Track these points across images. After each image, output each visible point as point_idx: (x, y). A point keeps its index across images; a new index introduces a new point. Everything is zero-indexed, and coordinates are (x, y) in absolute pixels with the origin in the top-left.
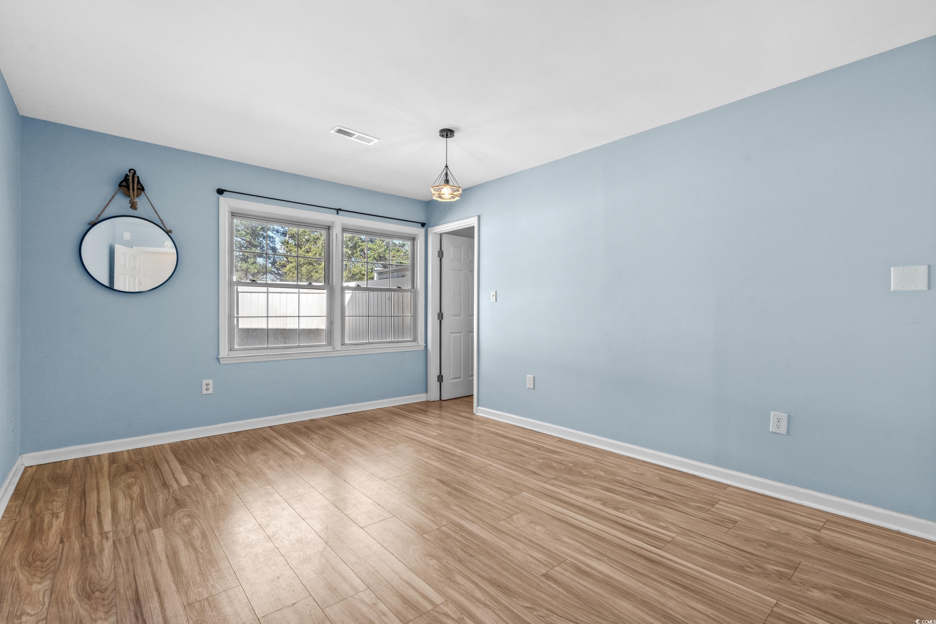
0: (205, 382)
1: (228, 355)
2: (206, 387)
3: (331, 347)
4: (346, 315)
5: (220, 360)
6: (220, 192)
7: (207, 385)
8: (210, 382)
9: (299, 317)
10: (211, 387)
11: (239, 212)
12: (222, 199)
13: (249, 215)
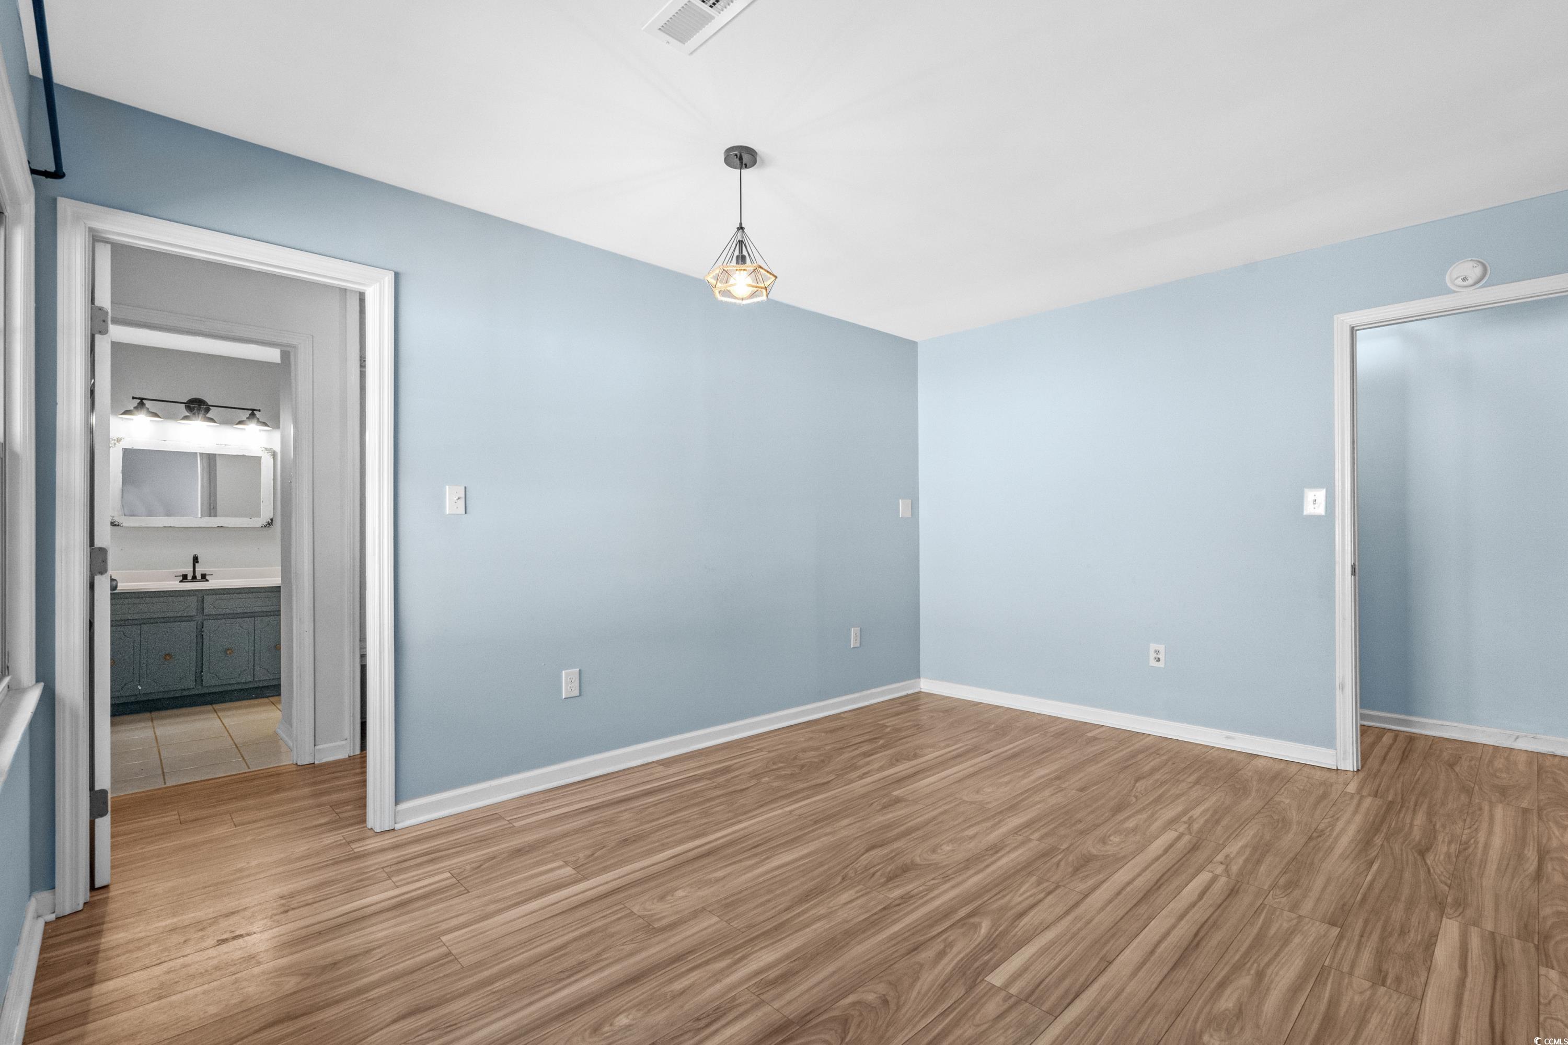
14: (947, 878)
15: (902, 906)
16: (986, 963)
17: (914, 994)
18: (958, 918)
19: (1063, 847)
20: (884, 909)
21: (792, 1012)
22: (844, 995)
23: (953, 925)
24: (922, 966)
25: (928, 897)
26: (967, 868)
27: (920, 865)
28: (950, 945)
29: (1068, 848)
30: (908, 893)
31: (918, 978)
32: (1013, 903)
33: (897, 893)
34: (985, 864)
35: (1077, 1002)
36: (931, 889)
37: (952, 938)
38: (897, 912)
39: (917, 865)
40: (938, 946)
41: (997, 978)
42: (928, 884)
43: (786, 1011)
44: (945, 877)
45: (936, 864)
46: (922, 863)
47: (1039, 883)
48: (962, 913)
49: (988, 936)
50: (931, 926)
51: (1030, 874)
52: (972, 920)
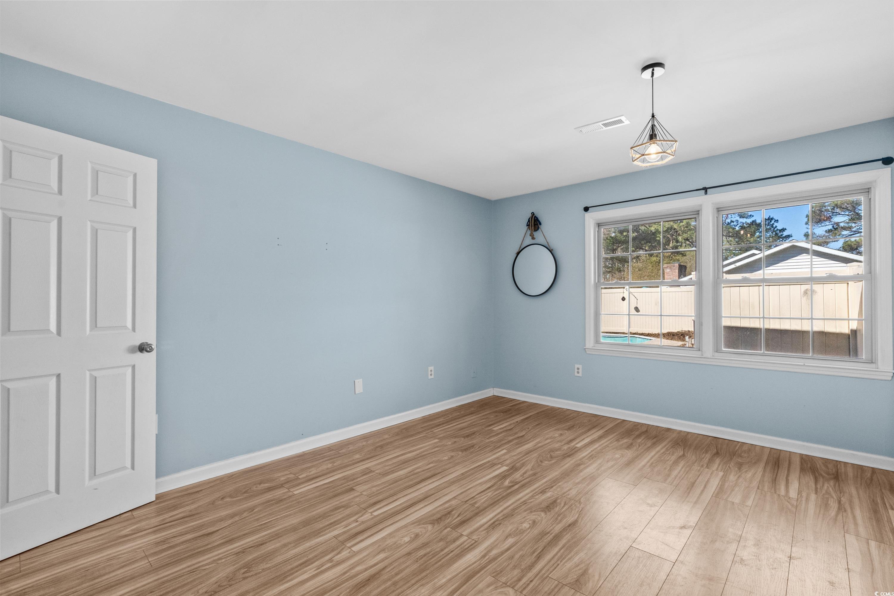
0: (577, 366)
1: (594, 347)
2: (577, 371)
3: (700, 353)
4: (723, 316)
5: (586, 350)
6: (586, 209)
7: (578, 369)
8: (580, 367)
9: (661, 315)
10: (580, 371)
11: (603, 222)
12: (587, 215)
13: (609, 222)
14: (525, 503)
15: (545, 488)
16: (508, 472)
17: (532, 463)
18: (518, 485)
19: (449, 529)
20: (552, 487)
21: (568, 459)
22: (555, 463)
23: (520, 482)
24: (531, 470)
25: (533, 492)
26: (514, 509)
27: (540, 511)
28: (521, 476)
29: (446, 528)
30: (543, 494)
31: (532, 467)
32: (493, 492)
33: (548, 494)
34: (502, 513)
35: (479, 464)
36: (532, 497)
37: (521, 478)
38: (547, 486)
39: (542, 511)
40: (526, 476)
41: (505, 468)
42: (534, 499)
43: (570, 459)
44: (526, 503)
45: (531, 512)
46: (540, 513)
47: (475, 503)
48: (516, 487)
49: (506, 479)
50: (529, 482)
51: (478, 508)
52: (512, 484)
